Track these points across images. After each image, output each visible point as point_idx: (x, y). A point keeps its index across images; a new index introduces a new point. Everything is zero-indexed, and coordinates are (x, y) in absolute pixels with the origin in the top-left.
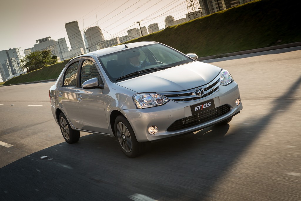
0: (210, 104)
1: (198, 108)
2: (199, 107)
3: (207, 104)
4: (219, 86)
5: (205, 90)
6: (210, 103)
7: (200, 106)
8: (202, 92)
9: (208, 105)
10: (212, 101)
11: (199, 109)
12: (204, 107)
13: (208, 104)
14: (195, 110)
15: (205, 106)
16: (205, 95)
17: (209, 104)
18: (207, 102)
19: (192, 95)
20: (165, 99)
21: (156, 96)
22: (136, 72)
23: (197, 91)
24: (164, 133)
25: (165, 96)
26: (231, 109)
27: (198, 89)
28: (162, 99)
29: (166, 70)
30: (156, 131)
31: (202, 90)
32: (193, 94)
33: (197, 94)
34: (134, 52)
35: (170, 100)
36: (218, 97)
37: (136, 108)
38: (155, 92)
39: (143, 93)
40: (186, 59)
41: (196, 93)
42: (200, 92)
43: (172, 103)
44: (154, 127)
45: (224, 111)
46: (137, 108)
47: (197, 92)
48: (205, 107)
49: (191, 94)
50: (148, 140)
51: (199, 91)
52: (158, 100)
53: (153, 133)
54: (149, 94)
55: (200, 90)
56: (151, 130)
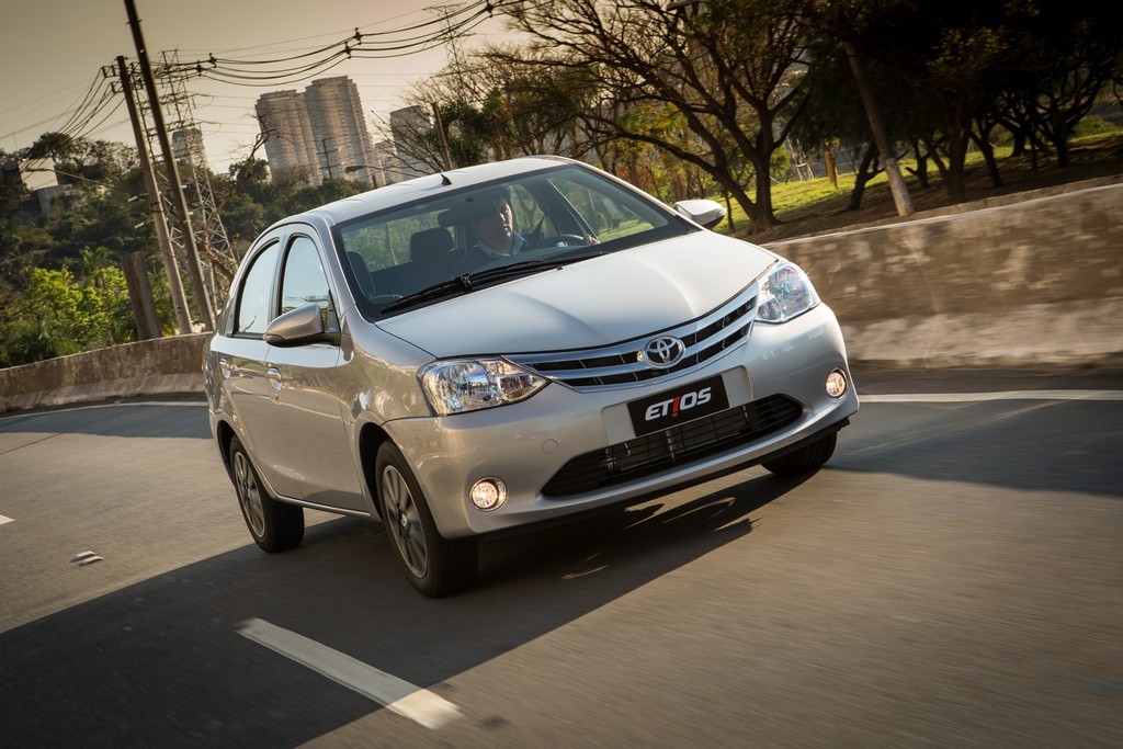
0: (708, 396)
1: (661, 411)
2: (661, 408)
3: (694, 394)
4: (748, 325)
5: (689, 341)
6: (709, 389)
7: (665, 404)
8: (675, 350)
9: (698, 400)
10: (715, 383)
11: (665, 413)
12: (683, 407)
13: (701, 396)
14: (648, 417)
15: (689, 401)
16: (690, 362)
17: (705, 396)
18: (696, 386)
19: (636, 361)
20: (534, 380)
21: (500, 369)
22: (458, 280)
23: (654, 346)
24: (532, 504)
25: (535, 366)
26: (806, 414)
27: (660, 341)
28: (522, 378)
29: (566, 268)
30: (502, 497)
31: (674, 341)
32: (640, 357)
33: (654, 357)
34: (469, 200)
35: (549, 382)
36: (742, 367)
37: (428, 413)
38: (498, 355)
39: (457, 357)
40: (665, 222)
41: (649, 353)
42: (665, 353)
43: (558, 392)
44: (492, 482)
45: (773, 420)
46: (434, 414)
47: (654, 351)
48: (686, 404)
49: (632, 358)
50: (470, 530)
51: (662, 346)
52: (508, 382)
53: (491, 504)
54: (478, 363)
55: (669, 342)
56: (484, 494)
